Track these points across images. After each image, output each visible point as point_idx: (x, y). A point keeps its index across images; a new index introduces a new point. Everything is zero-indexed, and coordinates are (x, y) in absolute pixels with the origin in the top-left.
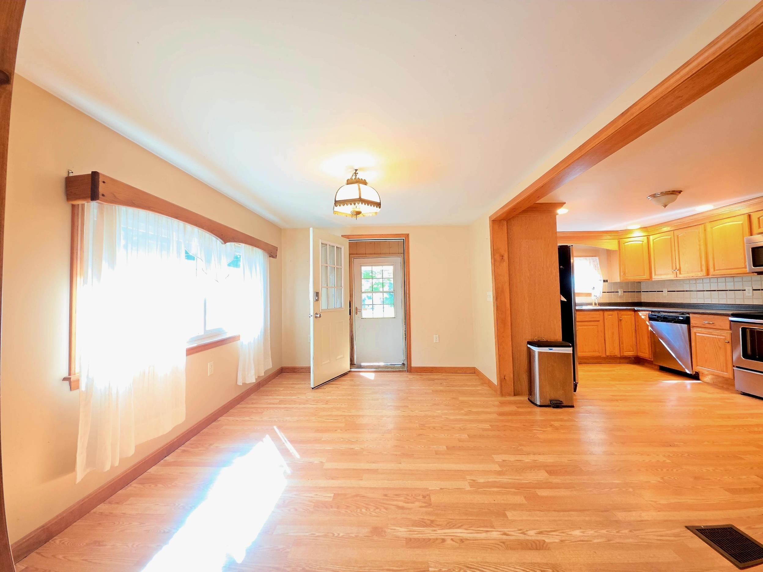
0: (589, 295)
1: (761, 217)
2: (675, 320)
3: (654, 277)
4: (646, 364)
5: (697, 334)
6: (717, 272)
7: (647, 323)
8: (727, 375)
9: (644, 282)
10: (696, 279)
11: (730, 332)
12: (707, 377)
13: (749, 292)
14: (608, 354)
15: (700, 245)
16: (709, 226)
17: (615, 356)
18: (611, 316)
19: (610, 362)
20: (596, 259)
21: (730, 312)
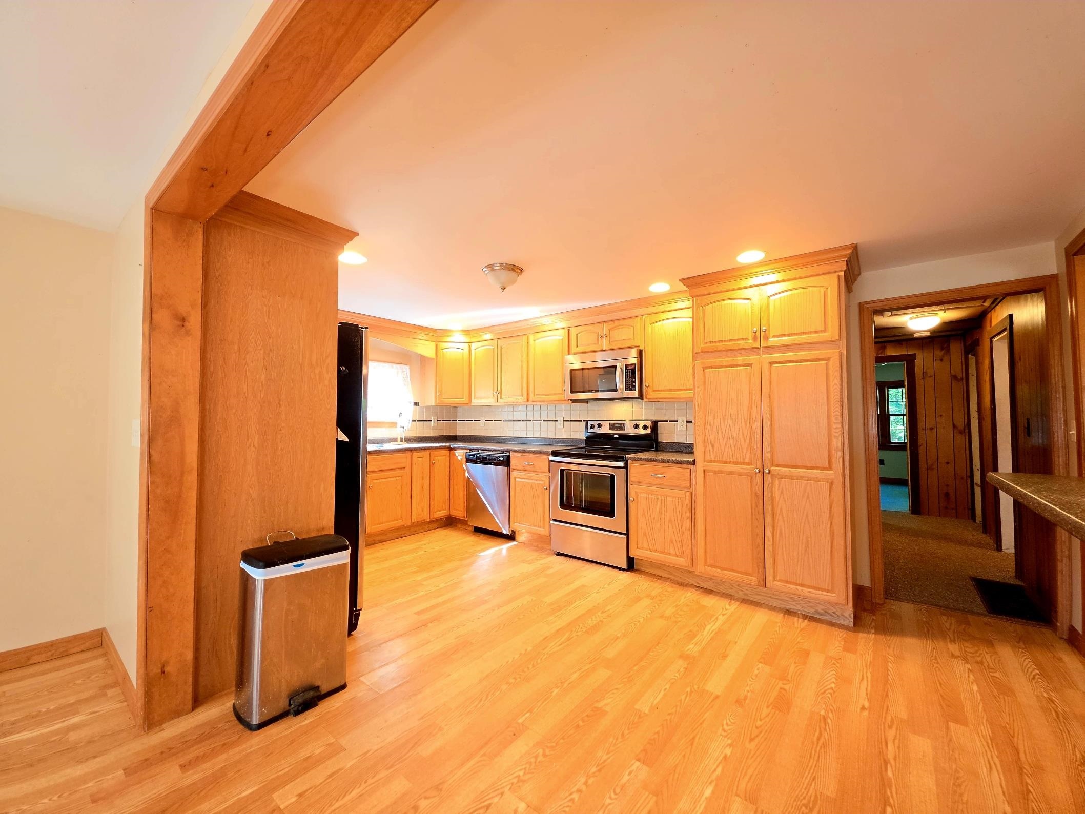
0: (394, 425)
1: (578, 334)
2: (495, 462)
3: (473, 401)
4: (459, 526)
5: (517, 480)
6: (537, 398)
7: (464, 466)
8: (544, 531)
9: (461, 407)
10: (513, 406)
11: (549, 474)
12: (523, 535)
13: (560, 424)
14: (414, 519)
15: (522, 362)
16: (532, 337)
17: (424, 520)
18: (421, 459)
19: (416, 531)
20: (406, 369)
21: (551, 449)
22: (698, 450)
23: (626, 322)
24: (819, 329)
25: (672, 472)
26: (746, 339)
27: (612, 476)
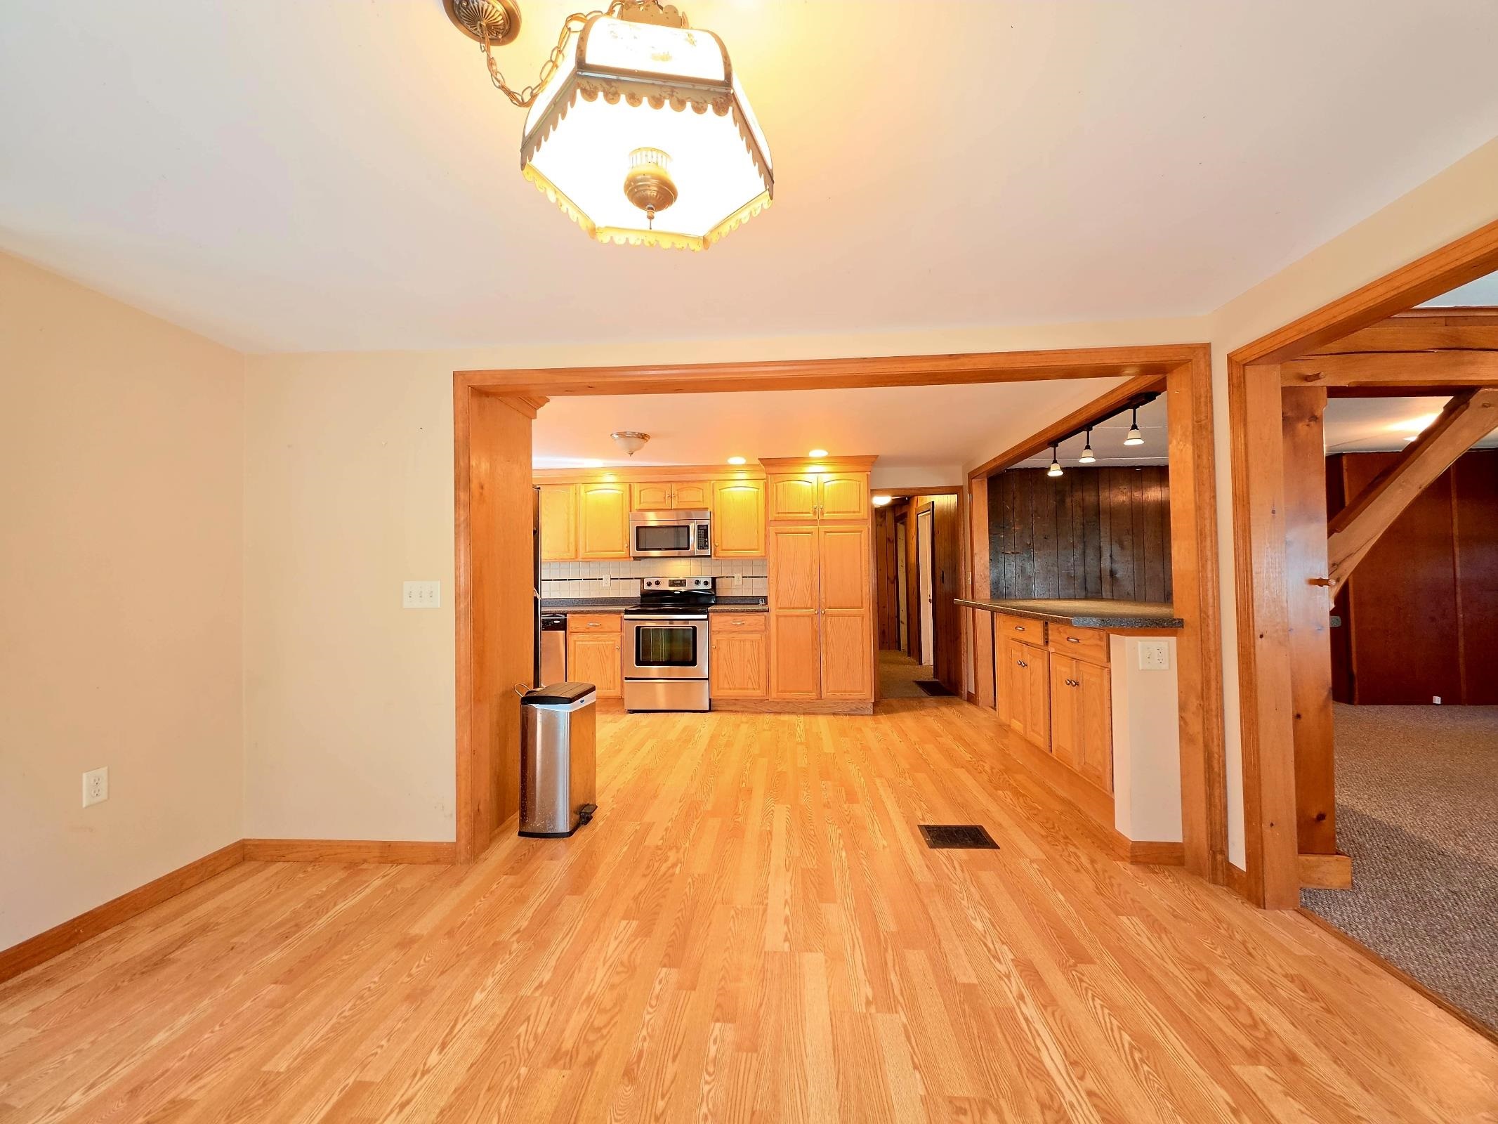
1: (642, 490)
2: (549, 625)
5: (576, 643)
6: (589, 555)
8: (614, 691)
11: (620, 634)
13: (606, 582)
16: (582, 488)
21: (623, 609)
22: (771, 601)
23: (699, 485)
24: (856, 510)
25: (751, 620)
26: (809, 513)
27: (695, 628)
